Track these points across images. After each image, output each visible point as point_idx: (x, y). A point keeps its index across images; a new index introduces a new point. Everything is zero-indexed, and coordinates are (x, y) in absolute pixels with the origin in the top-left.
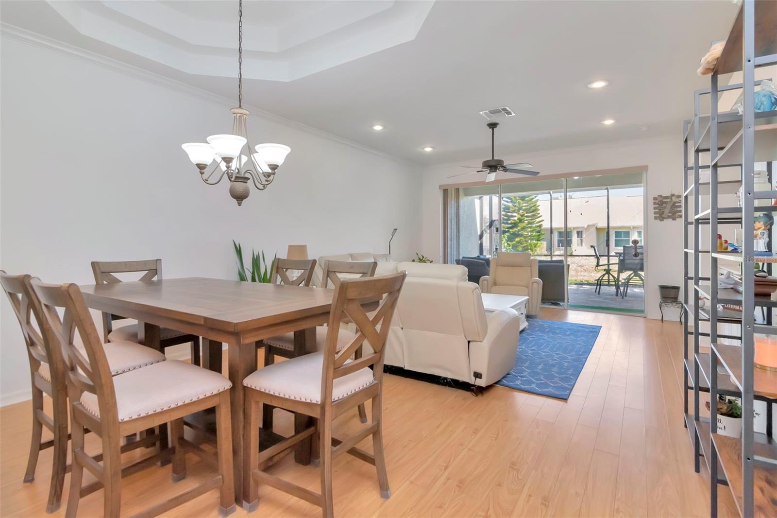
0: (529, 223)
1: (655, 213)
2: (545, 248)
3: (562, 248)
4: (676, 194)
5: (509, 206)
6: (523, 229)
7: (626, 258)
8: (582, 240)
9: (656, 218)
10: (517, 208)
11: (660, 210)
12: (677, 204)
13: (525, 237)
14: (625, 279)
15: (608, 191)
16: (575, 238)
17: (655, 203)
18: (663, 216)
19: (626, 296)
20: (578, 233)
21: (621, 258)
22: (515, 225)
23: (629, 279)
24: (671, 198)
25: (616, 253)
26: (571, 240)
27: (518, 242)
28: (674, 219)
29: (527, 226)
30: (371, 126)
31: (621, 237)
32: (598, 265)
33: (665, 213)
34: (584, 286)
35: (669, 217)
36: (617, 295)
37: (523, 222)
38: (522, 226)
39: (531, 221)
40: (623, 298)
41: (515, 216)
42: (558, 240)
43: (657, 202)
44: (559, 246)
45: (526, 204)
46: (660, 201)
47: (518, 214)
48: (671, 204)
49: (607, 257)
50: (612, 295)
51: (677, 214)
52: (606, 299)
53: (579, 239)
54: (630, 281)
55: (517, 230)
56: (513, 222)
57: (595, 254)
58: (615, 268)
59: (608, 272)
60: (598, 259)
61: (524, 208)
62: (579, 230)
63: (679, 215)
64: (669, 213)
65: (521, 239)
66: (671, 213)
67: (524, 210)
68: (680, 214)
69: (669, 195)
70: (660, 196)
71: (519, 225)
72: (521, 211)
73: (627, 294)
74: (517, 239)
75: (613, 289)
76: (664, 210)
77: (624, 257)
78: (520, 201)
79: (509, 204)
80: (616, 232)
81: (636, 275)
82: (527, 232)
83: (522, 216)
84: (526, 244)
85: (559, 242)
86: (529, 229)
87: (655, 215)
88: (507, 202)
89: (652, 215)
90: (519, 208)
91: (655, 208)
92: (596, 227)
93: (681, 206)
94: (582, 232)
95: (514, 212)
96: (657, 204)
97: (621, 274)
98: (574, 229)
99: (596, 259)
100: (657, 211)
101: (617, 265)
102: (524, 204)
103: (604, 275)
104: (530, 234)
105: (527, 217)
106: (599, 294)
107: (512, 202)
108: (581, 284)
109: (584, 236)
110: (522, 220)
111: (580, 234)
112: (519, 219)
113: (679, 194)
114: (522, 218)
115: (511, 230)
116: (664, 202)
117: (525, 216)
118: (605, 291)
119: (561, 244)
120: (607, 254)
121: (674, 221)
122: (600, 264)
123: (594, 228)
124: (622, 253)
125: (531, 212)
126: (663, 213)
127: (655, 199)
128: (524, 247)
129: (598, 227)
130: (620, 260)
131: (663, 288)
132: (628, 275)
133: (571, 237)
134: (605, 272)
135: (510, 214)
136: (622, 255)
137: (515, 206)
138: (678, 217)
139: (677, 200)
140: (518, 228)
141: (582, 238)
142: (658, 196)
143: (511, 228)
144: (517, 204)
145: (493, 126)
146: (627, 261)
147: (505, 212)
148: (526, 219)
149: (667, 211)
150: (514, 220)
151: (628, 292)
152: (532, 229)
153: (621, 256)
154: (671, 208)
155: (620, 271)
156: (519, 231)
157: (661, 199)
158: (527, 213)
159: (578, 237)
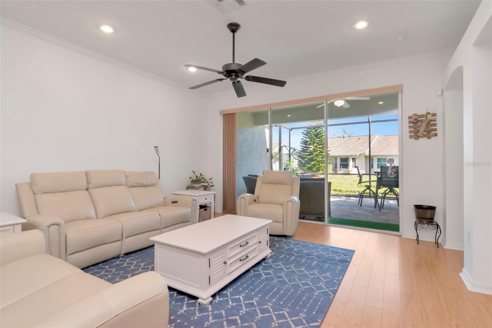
0: (321, 152)
1: (410, 132)
2: (332, 169)
3: (342, 169)
4: (431, 112)
5: (307, 141)
6: (317, 155)
7: (383, 176)
8: (355, 164)
9: (411, 137)
10: (312, 142)
11: (415, 128)
12: (432, 123)
13: (318, 162)
14: (382, 194)
15: (370, 124)
16: (351, 163)
17: (410, 122)
18: (418, 135)
19: (382, 208)
20: (353, 159)
21: (379, 176)
22: (311, 153)
23: (385, 193)
24: (426, 117)
25: (375, 172)
26: (348, 164)
27: (313, 165)
28: (429, 138)
29: (319, 154)
30: (98, 26)
31: (381, 162)
32: (360, 182)
33: (420, 131)
34: (351, 198)
35: (424, 136)
36: (375, 207)
37: (317, 151)
38: (316, 154)
39: (322, 151)
40: (380, 210)
41: (311, 148)
42: (340, 164)
43: (412, 120)
44: (340, 168)
45: (319, 140)
46: (415, 119)
47: (313, 146)
48: (427, 122)
49: (368, 176)
50: (371, 207)
51: (432, 132)
52: (366, 211)
53: (353, 163)
54: (387, 196)
55: (312, 157)
56: (309, 151)
57: (358, 173)
58: (374, 184)
59: (369, 187)
60: (360, 177)
61: (317, 142)
62: (354, 157)
63: (434, 134)
64: (425, 131)
65: (315, 163)
66: (426, 132)
67: (317, 143)
68: (435, 132)
69: (424, 113)
70: (415, 115)
71: (314, 153)
72: (315, 144)
73: (384, 206)
74: (312, 163)
75: (373, 201)
76: (419, 129)
77: (381, 176)
78: (314, 137)
79: (307, 139)
80: (378, 159)
81: (392, 191)
82: (319, 158)
83: (316, 147)
84: (318, 166)
85: (341, 165)
86: (321, 156)
87: (411, 134)
88: (306, 138)
89: (407, 134)
90: (314, 142)
91: (410, 127)
92: (365, 155)
93: (436, 124)
94: (355, 158)
95: (310, 144)
96: (413, 123)
97: (379, 190)
98: (350, 156)
99: (359, 177)
100: (413, 129)
101: (376, 182)
102: (317, 140)
103: (365, 190)
104: (321, 159)
105: (319, 148)
106: (361, 206)
107: (309, 138)
108: (350, 196)
109: (357, 161)
110: (315, 150)
111: (354, 159)
112: (314, 149)
113: (435, 112)
114: (316, 149)
115: (308, 157)
116: (419, 120)
117: (318, 147)
118: (366, 203)
119: (342, 167)
120: (369, 173)
121: (429, 140)
122: (362, 181)
123: (364, 155)
124: (379, 173)
125: (322, 145)
126: (418, 131)
127: (410, 118)
128: (317, 168)
129: (366, 155)
130: (378, 178)
131: (418, 207)
132: (385, 190)
133: (348, 162)
134: (366, 188)
135: (308, 146)
136: (380, 174)
137: (312, 141)
138: (433, 136)
139: (433, 118)
140: (313, 155)
141: (355, 162)
142: (413, 114)
143: (309, 155)
144: (312, 140)
145: (234, 28)
146: (384, 179)
147: (305, 145)
148: (318, 149)
149: (422, 129)
150: (310, 150)
151: (384, 204)
152: (322, 156)
153: (378, 174)
154: (426, 126)
155: (378, 187)
156: (314, 157)
157: (417, 117)
158: (319, 145)
159: (353, 162)
